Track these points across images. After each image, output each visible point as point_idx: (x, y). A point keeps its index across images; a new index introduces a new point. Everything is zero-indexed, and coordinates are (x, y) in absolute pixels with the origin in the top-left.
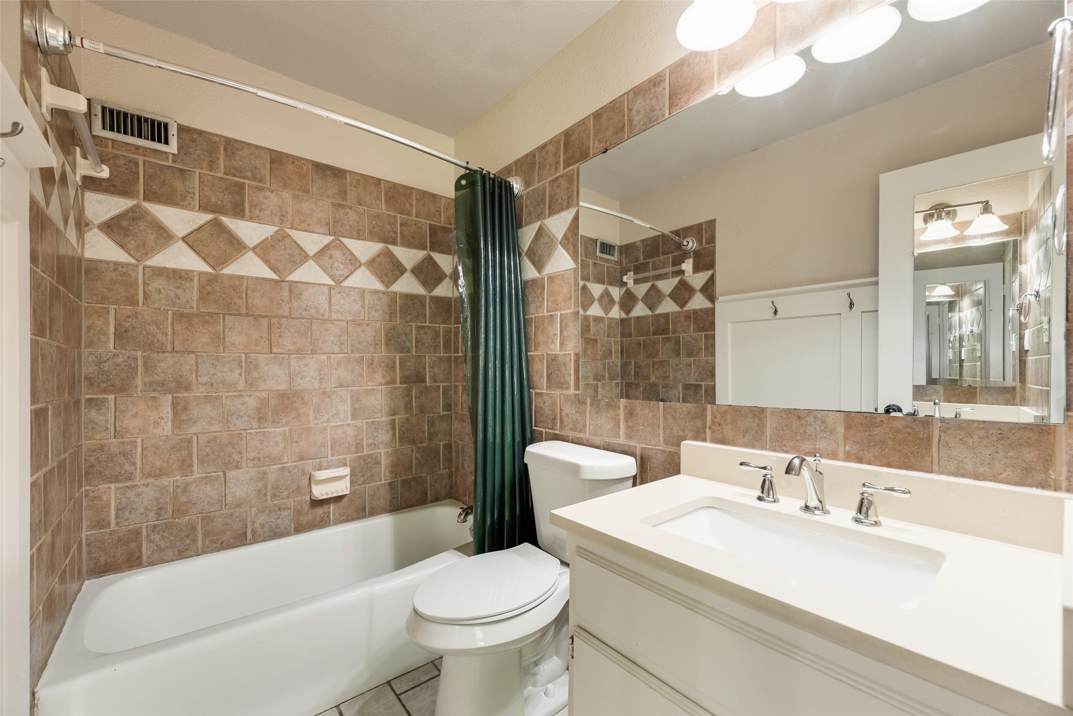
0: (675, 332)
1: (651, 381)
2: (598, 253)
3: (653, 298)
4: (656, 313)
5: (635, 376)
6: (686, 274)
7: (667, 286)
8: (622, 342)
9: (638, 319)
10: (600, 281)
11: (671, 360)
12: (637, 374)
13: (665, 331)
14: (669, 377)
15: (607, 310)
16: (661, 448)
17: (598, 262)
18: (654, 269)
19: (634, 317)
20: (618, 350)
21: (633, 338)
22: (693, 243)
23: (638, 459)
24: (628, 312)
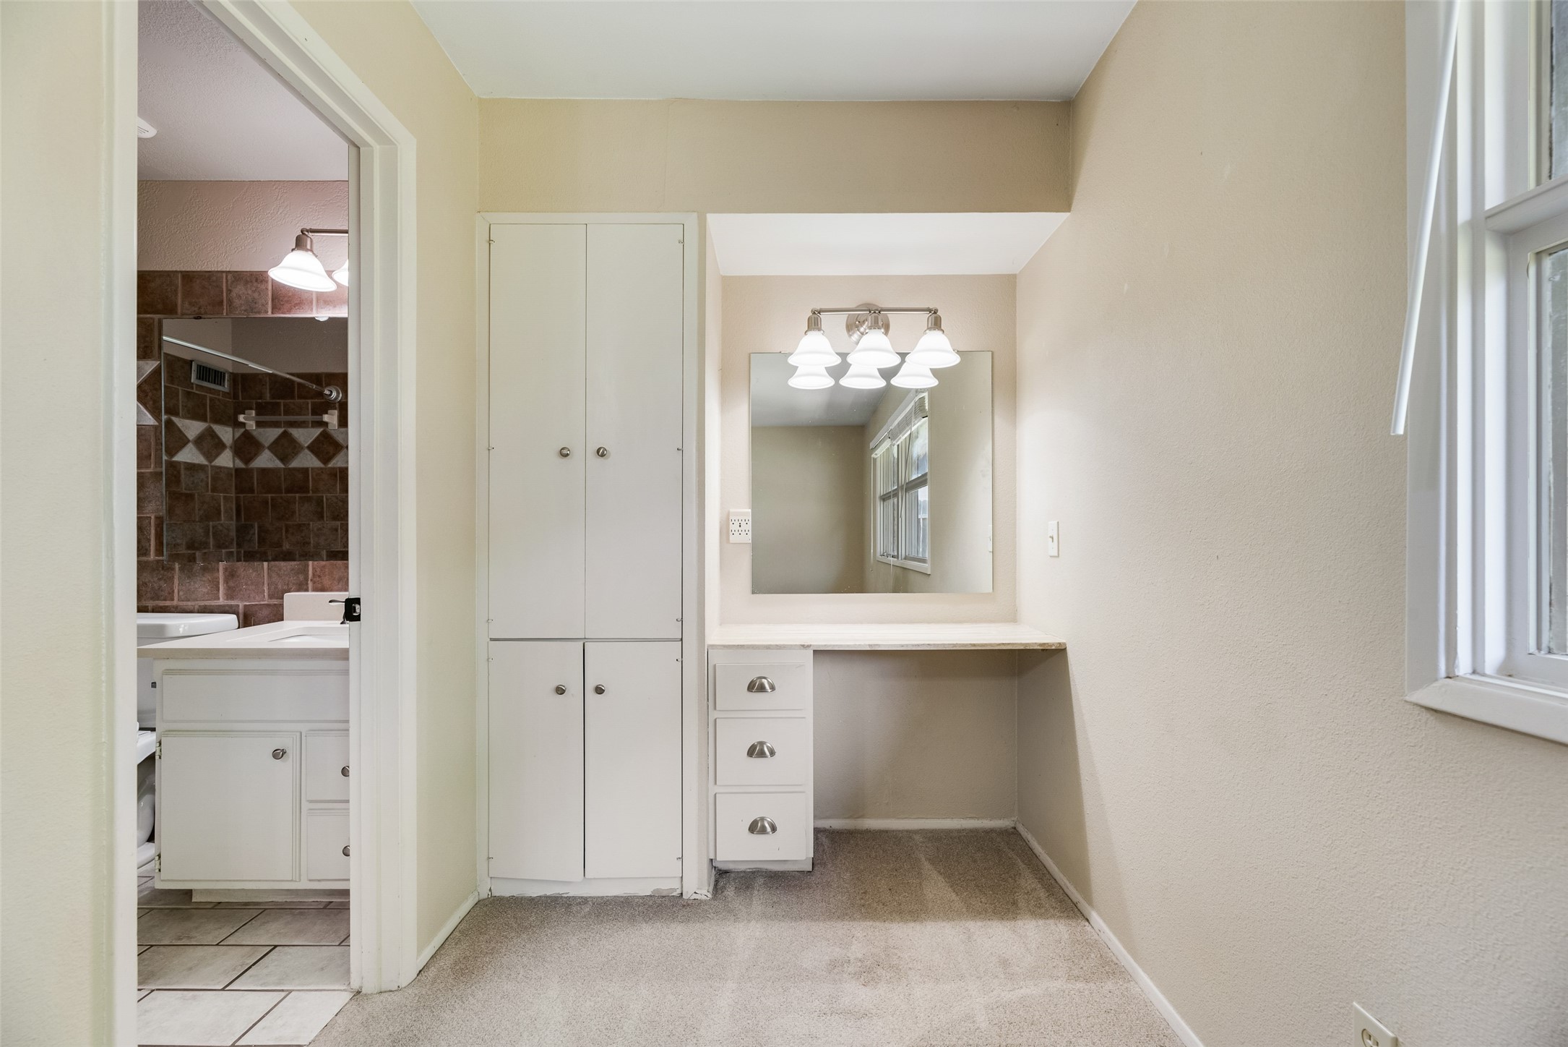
0: (316, 490)
1: (284, 548)
2: (193, 379)
3: (285, 447)
4: (290, 466)
5: (259, 542)
6: (330, 427)
7: (305, 436)
8: (238, 499)
9: (264, 471)
10: (197, 415)
11: (311, 523)
12: (262, 541)
13: (303, 489)
14: (309, 543)
15: (210, 456)
16: (266, 603)
17: (194, 391)
18: (286, 413)
19: (257, 469)
20: (231, 509)
21: (256, 494)
22: (338, 393)
23: (241, 616)
24: (247, 460)
